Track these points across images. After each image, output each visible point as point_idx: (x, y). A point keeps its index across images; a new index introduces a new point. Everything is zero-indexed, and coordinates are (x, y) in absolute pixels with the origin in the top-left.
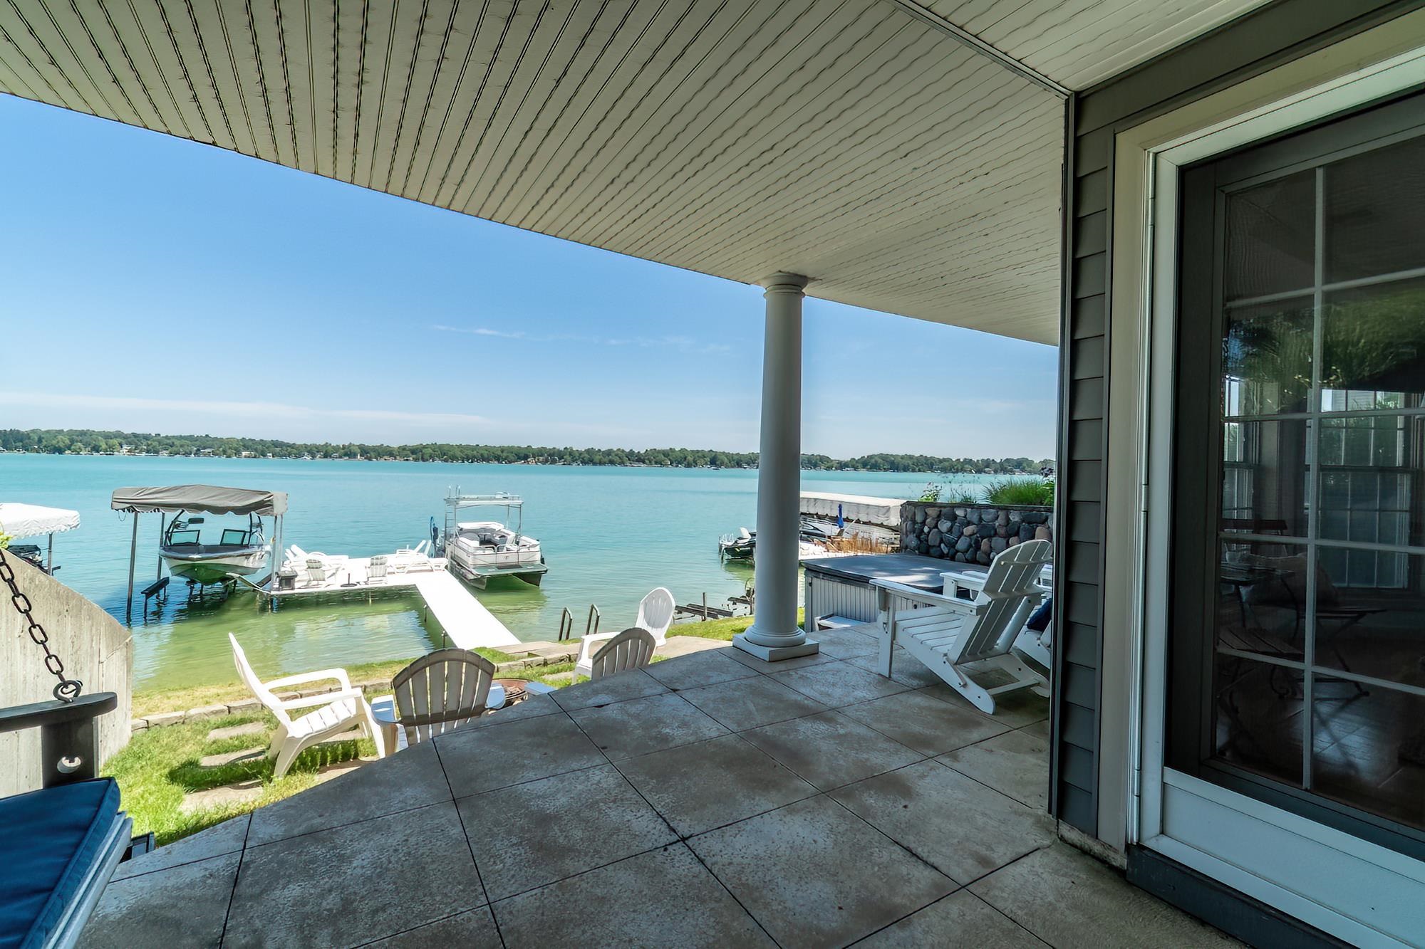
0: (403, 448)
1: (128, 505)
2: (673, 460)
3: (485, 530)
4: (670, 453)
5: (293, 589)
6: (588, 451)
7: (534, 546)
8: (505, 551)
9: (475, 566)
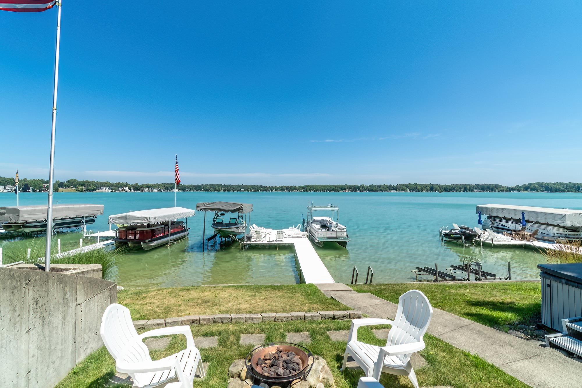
0: (300, 187)
1: (201, 209)
2: (411, 189)
3: (323, 220)
4: (409, 186)
5: (251, 242)
6: (371, 186)
7: (343, 229)
8: (331, 231)
9: (318, 237)
